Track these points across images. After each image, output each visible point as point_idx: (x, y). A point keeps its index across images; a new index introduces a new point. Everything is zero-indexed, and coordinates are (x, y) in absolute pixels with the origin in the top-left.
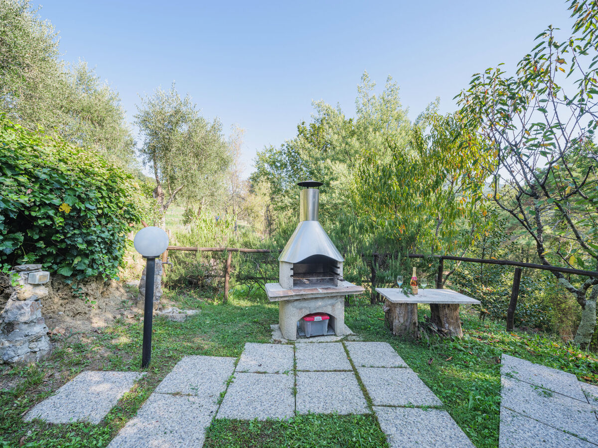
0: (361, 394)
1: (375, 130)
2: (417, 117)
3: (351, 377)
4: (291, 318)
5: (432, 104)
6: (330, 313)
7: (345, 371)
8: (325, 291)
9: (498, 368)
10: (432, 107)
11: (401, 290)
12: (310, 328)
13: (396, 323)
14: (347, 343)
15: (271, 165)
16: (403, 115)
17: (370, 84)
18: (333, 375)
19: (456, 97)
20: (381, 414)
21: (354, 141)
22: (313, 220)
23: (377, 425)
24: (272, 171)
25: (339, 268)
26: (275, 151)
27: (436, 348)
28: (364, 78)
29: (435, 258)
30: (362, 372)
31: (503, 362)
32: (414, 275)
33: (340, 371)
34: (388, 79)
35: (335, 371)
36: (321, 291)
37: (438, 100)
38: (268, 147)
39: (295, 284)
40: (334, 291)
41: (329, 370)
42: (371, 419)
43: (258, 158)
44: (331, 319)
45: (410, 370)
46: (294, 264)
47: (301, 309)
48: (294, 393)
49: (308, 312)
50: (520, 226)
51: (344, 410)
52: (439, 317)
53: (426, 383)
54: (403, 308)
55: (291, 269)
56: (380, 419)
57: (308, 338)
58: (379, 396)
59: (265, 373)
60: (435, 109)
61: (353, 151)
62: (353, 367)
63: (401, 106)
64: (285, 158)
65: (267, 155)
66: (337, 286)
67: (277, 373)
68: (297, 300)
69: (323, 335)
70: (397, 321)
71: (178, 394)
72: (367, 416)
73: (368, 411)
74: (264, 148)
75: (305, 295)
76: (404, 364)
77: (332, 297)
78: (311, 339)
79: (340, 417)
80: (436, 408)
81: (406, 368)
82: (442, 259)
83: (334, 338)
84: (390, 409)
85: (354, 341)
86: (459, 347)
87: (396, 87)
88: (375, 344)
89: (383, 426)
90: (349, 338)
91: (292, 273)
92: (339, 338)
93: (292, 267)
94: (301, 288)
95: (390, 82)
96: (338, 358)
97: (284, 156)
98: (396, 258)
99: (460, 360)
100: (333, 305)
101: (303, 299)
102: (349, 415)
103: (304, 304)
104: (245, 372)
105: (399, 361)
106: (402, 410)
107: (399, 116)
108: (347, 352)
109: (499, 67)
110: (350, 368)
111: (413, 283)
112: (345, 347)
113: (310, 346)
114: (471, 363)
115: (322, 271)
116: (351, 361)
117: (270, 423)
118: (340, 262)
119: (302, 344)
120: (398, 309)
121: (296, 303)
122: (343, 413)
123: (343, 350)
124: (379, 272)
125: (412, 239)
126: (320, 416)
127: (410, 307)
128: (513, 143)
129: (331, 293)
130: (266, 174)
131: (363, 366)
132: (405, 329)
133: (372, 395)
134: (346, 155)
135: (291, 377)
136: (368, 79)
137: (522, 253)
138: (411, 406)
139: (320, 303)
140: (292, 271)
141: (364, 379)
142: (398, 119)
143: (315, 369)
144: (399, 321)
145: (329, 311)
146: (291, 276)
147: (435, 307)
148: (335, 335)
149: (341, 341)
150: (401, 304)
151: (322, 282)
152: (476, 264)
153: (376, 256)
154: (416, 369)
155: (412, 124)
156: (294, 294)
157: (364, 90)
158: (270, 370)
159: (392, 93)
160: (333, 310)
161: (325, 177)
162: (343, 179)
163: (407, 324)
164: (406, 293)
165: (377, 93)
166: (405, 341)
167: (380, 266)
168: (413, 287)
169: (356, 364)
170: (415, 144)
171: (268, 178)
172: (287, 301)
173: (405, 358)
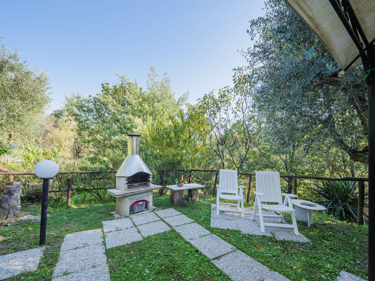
0: (167, 226)
1: (158, 102)
2: (179, 98)
3: (161, 222)
4: (126, 205)
5: (186, 93)
6: (146, 200)
7: (158, 221)
8: (145, 189)
9: (210, 208)
10: (186, 95)
11: (177, 185)
12: (136, 208)
13: (175, 199)
14: (155, 212)
15: (79, 109)
16: (172, 96)
17: (155, 74)
18: (154, 223)
19: (198, 100)
20: (176, 229)
21: (146, 106)
22: (137, 154)
23: (175, 231)
24: (80, 114)
25: (150, 178)
26: (82, 99)
27: (191, 206)
28: (152, 69)
29: (189, 171)
30: (165, 219)
31: (212, 206)
32: (182, 178)
33: (156, 221)
34: (165, 74)
35: (154, 222)
36: (143, 189)
37: (188, 92)
38: (76, 95)
39: (128, 188)
40: (149, 189)
41: (151, 222)
42: (173, 231)
43: (67, 102)
44: (146, 202)
45: (183, 215)
46: (128, 177)
47: (132, 200)
48: (139, 232)
49: (135, 201)
50: (218, 156)
51: (162, 231)
52: (191, 195)
53: (189, 217)
54: (178, 192)
55: (126, 180)
56: (176, 230)
57: (135, 213)
58: (173, 224)
59: (121, 230)
60: (187, 96)
61: (145, 111)
62: (161, 219)
63: (172, 91)
64: (91, 106)
65: (75, 100)
66: (149, 186)
67: (127, 228)
68: (130, 195)
69: (143, 211)
70: (176, 199)
71: (77, 248)
72: (171, 230)
73: (171, 229)
74: (72, 95)
75: (135, 192)
76: (180, 214)
77: (147, 192)
78: (137, 214)
79: (161, 233)
80: (193, 222)
81: (181, 214)
82: (191, 171)
83: (149, 211)
84: (179, 227)
85: (158, 210)
86: (198, 204)
87: (169, 79)
88: (167, 209)
89: (177, 231)
90: (155, 210)
91: (127, 182)
92: (151, 211)
93: (127, 179)
94: (131, 189)
95: (166, 75)
96: (153, 217)
97: (91, 104)
98: (173, 171)
99: (199, 208)
100: (148, 196)
101: (134, 194)
102: (165, 232)
103: (134, 197)
104: (110, 232)
105: (178, 213)
106: (182, 226)
107: (170, 96)
108: (157, 215)
109: (213, 91)
110: (160, 219)
111: (182, 181)
112: (155, 213)
113: (138, 216)
114: (202, 209)
115: (140, 180)
116: (159, 217)
117: (134, 243)
118: (151, 175)
119: (133, 216)
120: (176, 193)
121: (129, 197)
122: (162, 232)
123: (154, 214)
124: (165, 179)
125: (179, 163)
126: (154, 235)
127: (181, 192)
128: (216, 122)
129: (148, 190)
130: (74, 115)
131: (165, 217)
132: (179, 201)
133: (171, 224)
134: (141, 113)
135: (135, 228)
136: (154, 71)
137: (219, 167)
138: (185, 224)
139: (141, 195)
140: (127, 181)
141: (167, 221)
142: (170, 98)
143: (144, 223)
144: (177, 198)
145: (146, 198)
146: (126, 184)
147: (190, 191)
148: (149, 210)
149: (152, 211)
150: (178, 191)
151: (140, 185)
152: (203, 172)
153: (163, 171)
154: (184, 214)
155: (176, 102)
156: (129, 192)
157: (152, 76)
158: (123, 228)
159: (167, 82)
160: (148, 198)
161: (128, 125)
162: (140, 128)
163: (180, 199)
164: (179, 186)
165: (159, 79)
166: (179, 206)
167: (166, 176)
168: (182, 183)
169: (162, 218)
170: (180, 116)
171: (76, 119)
172: (124, 197)
173: (180, 212)
